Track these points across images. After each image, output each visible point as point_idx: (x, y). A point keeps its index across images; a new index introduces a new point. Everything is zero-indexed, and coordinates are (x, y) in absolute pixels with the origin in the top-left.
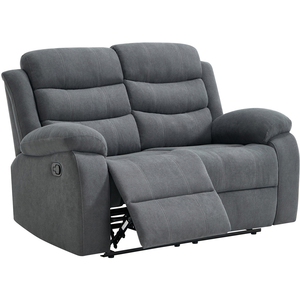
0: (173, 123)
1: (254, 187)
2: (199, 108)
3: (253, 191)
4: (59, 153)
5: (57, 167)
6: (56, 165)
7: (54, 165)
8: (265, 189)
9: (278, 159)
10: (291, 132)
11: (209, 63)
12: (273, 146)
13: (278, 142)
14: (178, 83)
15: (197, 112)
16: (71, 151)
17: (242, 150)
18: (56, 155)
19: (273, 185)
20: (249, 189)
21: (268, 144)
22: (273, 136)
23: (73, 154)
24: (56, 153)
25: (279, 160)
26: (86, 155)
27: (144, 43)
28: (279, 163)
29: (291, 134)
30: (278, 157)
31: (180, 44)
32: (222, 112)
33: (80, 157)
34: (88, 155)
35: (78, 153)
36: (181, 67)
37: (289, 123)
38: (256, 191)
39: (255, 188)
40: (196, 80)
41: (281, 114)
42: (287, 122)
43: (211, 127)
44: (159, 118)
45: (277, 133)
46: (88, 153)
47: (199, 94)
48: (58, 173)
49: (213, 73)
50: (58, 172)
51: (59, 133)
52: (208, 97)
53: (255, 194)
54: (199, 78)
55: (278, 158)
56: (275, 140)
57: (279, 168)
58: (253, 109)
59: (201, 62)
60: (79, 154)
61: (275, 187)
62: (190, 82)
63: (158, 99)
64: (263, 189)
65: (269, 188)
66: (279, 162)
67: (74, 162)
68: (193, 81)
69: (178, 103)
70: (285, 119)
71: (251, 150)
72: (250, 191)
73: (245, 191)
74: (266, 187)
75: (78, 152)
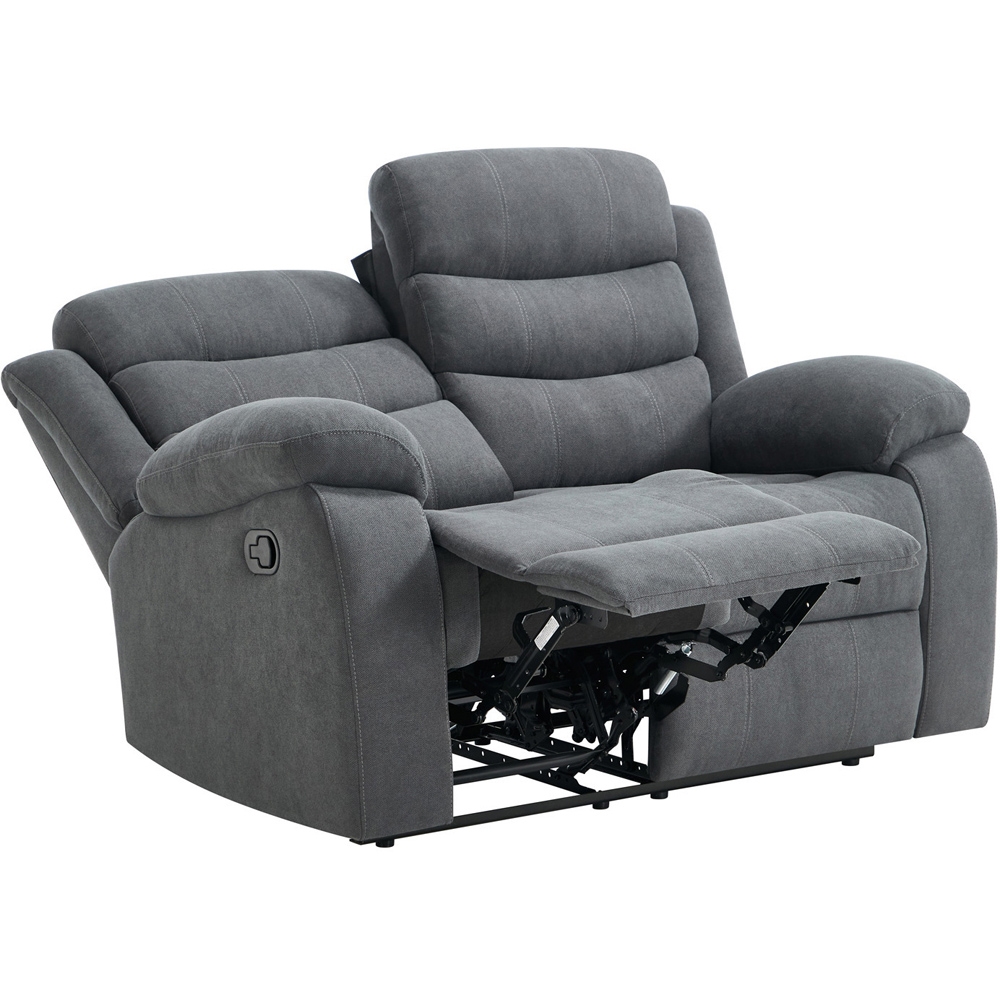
0: (585, 408)
1: (850, 612)
2: (669, 357)
3: (845, 624)
4: (268, 495)
5: (264, 544)
6: (260, 537)
7: (252, 537)
8: (885, 617)
9: (927, 521)
10: (968, 431)
11: (699, 212)
12: (909, 478)
13: (924, 466)
14: (599, 276)
15: (660, 370)
16: (307, 485)
17: (807, 494)
18: (258, 505)
19: (905, 604)
20: (832, 617)
21: (894, 470)
22: (908, 446)
23: (315, 492)
24: (257, 498)
25: (928, 525)
26: (358, 495)
27: (486, 152)
28: (929, 533)
29: (966, 439)
30: (927, 514)
31: (605, 150)
32: (742, 370)
33: (340, 504)
34: (365, 495)
35: (331, 489)
36: (609, 227)
37: (962, 402)
38: (856, 624)
39: (852, 614)
40: (659, 264)
41: (933, 374)
42: (955, 401)
43: (709, 417)
44: (539, 394)
45: (921, 436)
46: (364, 491)
47: (669, 313)
48: (268, 564)
49: (714, 243)
50: (266, 561)
51: (262, 428)
52: (699, 320)
53: (852, 635)
54: (668, 260)
55: (927, 518)
56: (915, 458)
57: (931, 550)
58: (844, 358)
59: (674, 207)
60: (333, 492)
61: (912, 610)
62: (637, 270)
63: (533, 332)
64: (879, 618)
65: (893, 615)
66: (929, 529)
67: (320, 521)
68: (649, 269)
69: (602, 342)
70: (946, 390)
71: (838, 491)
72: (837, 626)
73: (820, 625)
74: (886, 610)
75: (332, 486)
